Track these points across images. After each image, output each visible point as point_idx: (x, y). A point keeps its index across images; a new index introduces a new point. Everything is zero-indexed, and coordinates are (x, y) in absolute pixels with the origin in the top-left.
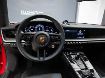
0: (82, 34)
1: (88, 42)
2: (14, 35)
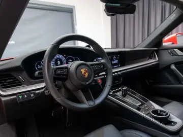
0: (117, 62)
1: (128, 70)
2: (18, 80)
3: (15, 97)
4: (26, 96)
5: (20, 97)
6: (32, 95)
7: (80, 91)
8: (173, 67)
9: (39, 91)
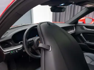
3: (9, 52)
4: (14, 52)
5: (12, 52)
6: (17, 51)
7: (38, 50)
8: (81, 35)
9: (19, 49)
